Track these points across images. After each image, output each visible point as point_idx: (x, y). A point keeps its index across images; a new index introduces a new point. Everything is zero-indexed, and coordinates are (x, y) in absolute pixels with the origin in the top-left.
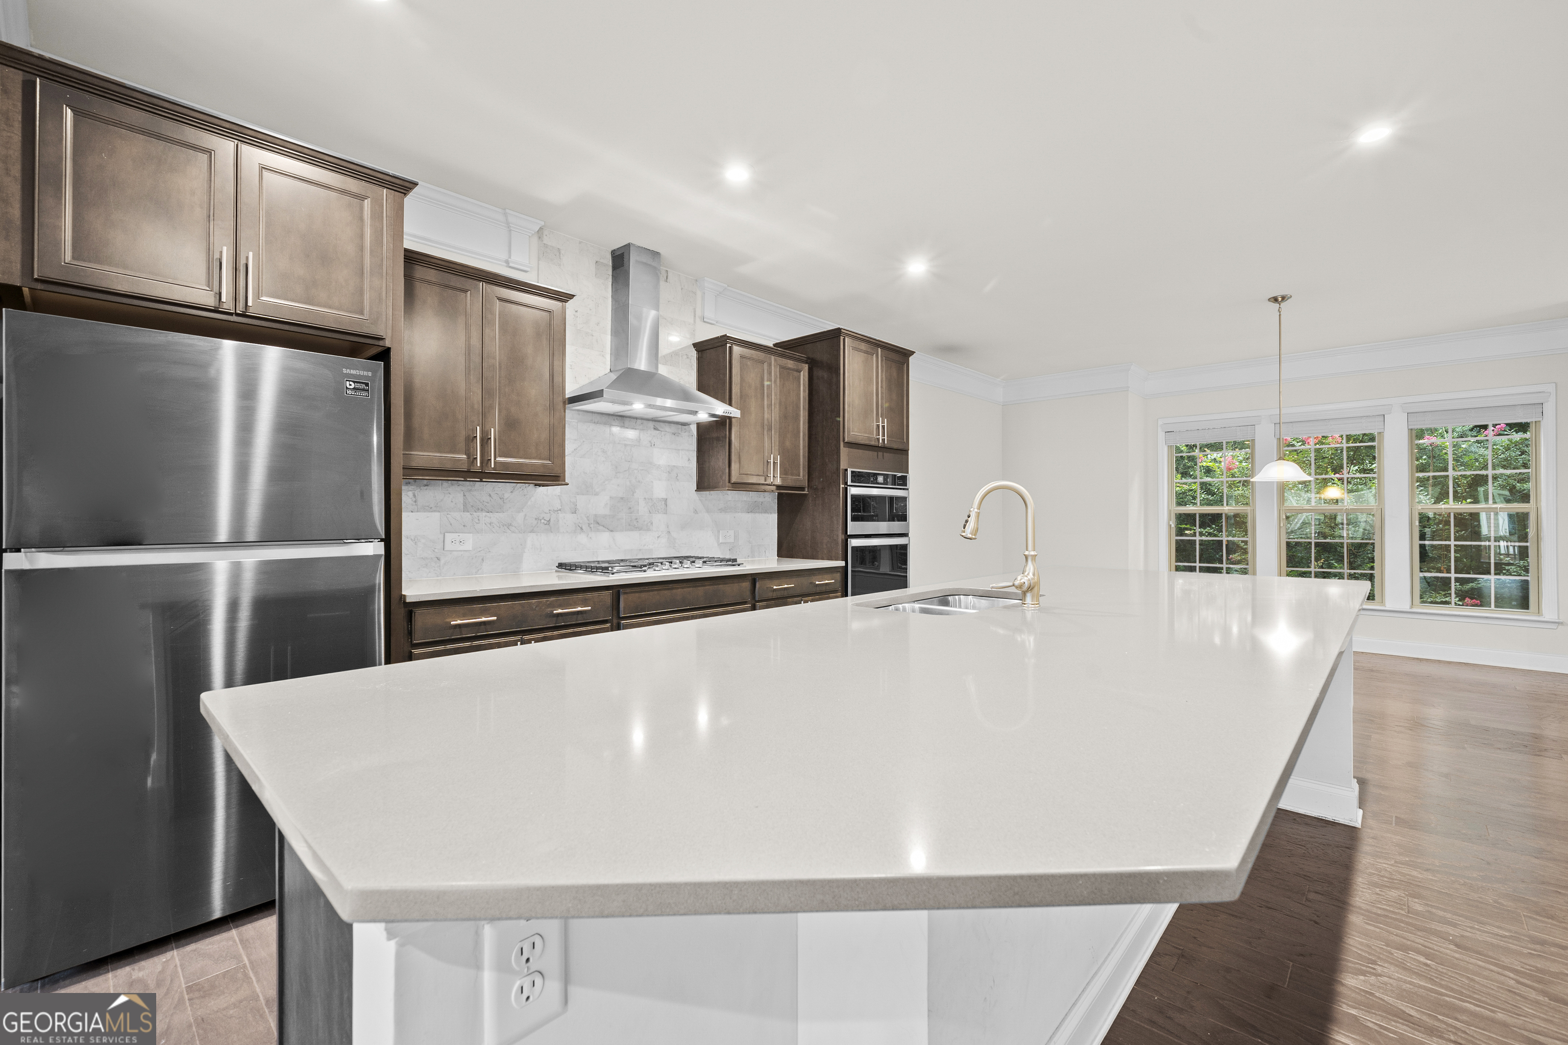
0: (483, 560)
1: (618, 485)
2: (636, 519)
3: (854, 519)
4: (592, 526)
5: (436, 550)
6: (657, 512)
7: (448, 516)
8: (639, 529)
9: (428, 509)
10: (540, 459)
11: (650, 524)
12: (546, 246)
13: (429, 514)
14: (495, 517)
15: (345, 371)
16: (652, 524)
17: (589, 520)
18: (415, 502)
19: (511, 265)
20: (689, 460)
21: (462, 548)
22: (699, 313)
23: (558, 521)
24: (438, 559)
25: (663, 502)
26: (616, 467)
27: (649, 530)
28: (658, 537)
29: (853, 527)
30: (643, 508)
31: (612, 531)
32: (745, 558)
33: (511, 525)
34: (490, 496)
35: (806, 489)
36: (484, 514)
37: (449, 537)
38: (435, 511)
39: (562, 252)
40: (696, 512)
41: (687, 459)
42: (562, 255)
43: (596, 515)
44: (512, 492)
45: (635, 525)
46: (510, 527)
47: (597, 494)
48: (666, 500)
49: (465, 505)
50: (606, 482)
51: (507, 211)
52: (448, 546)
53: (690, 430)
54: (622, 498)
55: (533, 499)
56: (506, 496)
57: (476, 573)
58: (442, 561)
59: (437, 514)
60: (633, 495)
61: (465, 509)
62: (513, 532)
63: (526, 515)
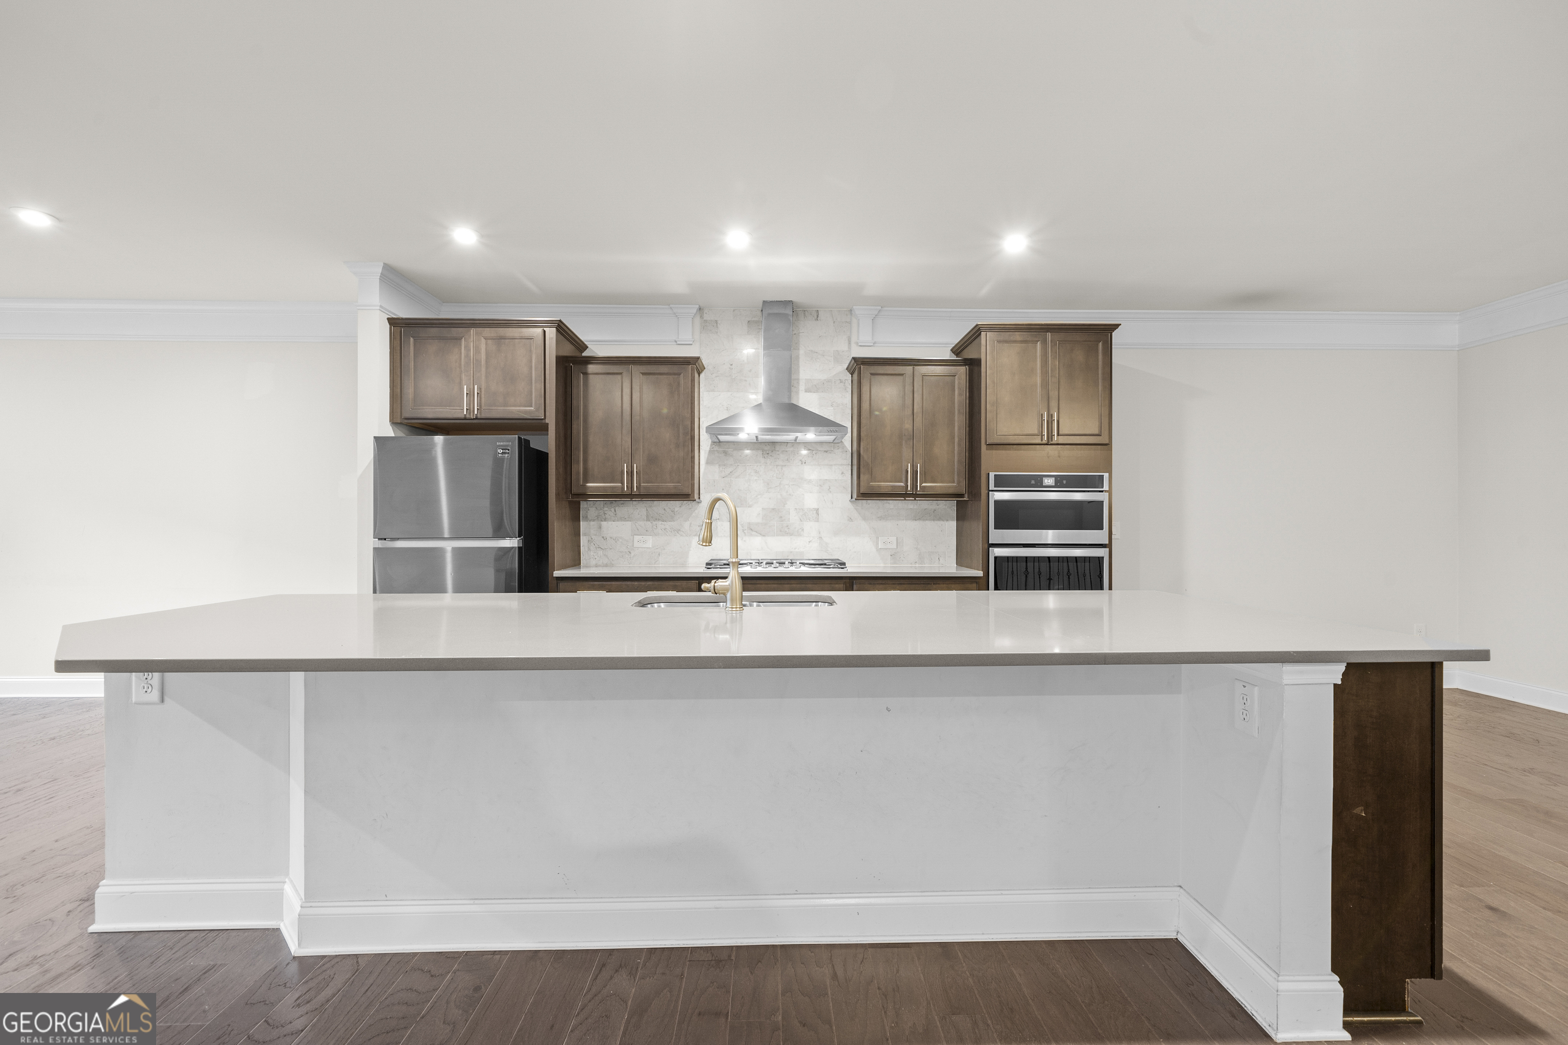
0: (659, 555)
1: (770, 498)
2: (788, 526)
3: (997, 527)
4: (745, 531)
5: (628, 547)
6: (808, 520)
7: (636, 524)
8: (791, 534)
9: (623, 519)
10: (673, 483)
11: (801, 530)
12: (706, 321)
13: (624, 523)
14: (668, 525)
15: (498, 444)
16: (803, 530)
17: (743, 527)
18: (616, 515)
19: (678, 343)
20: (842, 473)
21: (644, 546)
22: (854, 339)
23: (717, 528)
24: (630, 553)
25: (815, 512)
26: (768, 484)
27: (800, 535)
28: (809, 542)
29: (996, 535)
30: (794, 518)
31: (764, 536)
32: (911, 564)
33: (680, 530)
34: (665, 509)
35: (966, 496)
36: (660, 522)
37: (637, 538)
38: (628, 521)
39: (719, 322)
40: (850, 519)
41: (841, 472)
42: (718, 325)
43: (749, 523)
44: (680, 507)
45: (785, 531)
46: (679, 532)
47: (750, 506)
48: (817, 510)
49: (647, 516)
50: (759, 497)
51: (671, 306)
52: (636, 544)
53: (844, 447)
54: (773, 509)
55: (696, 511)
56: (676, 509)
57: (655, 564)
58: (632, 554)
59: (629, 523)
60: (784, 506)
61: (648, 520)
62: (681, 536)
63: (691, 523)
